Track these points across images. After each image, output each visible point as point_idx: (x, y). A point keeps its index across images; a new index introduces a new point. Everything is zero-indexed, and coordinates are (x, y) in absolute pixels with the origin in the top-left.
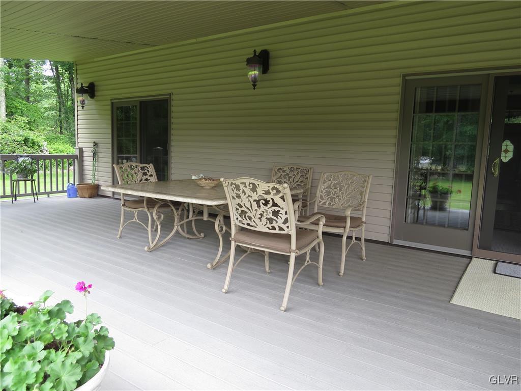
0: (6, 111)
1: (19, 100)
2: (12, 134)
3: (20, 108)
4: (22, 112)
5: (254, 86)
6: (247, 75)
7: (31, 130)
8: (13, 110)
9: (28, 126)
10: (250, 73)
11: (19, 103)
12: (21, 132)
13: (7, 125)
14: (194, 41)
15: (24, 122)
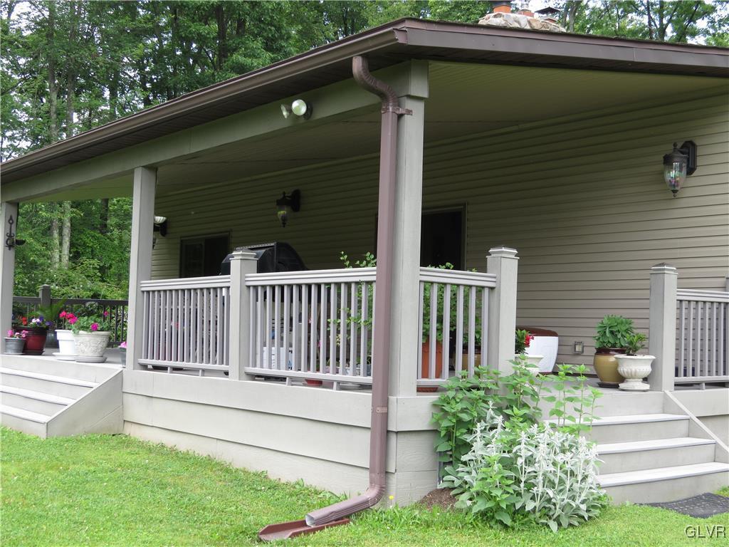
0: (70, 253)
1: (89, 231)
2: (76, 288)
3: (91, 245)
4: (92, 251)
5: (284, 224)
6: (277, 214)
7: (103, 281)
8: (81, 250)
9: (98, 274)
10: (279, 213)
11: (89, 238)
12: (89, 284)
13: (70, 273)
14: (249, 179)
15: (95, 268)
